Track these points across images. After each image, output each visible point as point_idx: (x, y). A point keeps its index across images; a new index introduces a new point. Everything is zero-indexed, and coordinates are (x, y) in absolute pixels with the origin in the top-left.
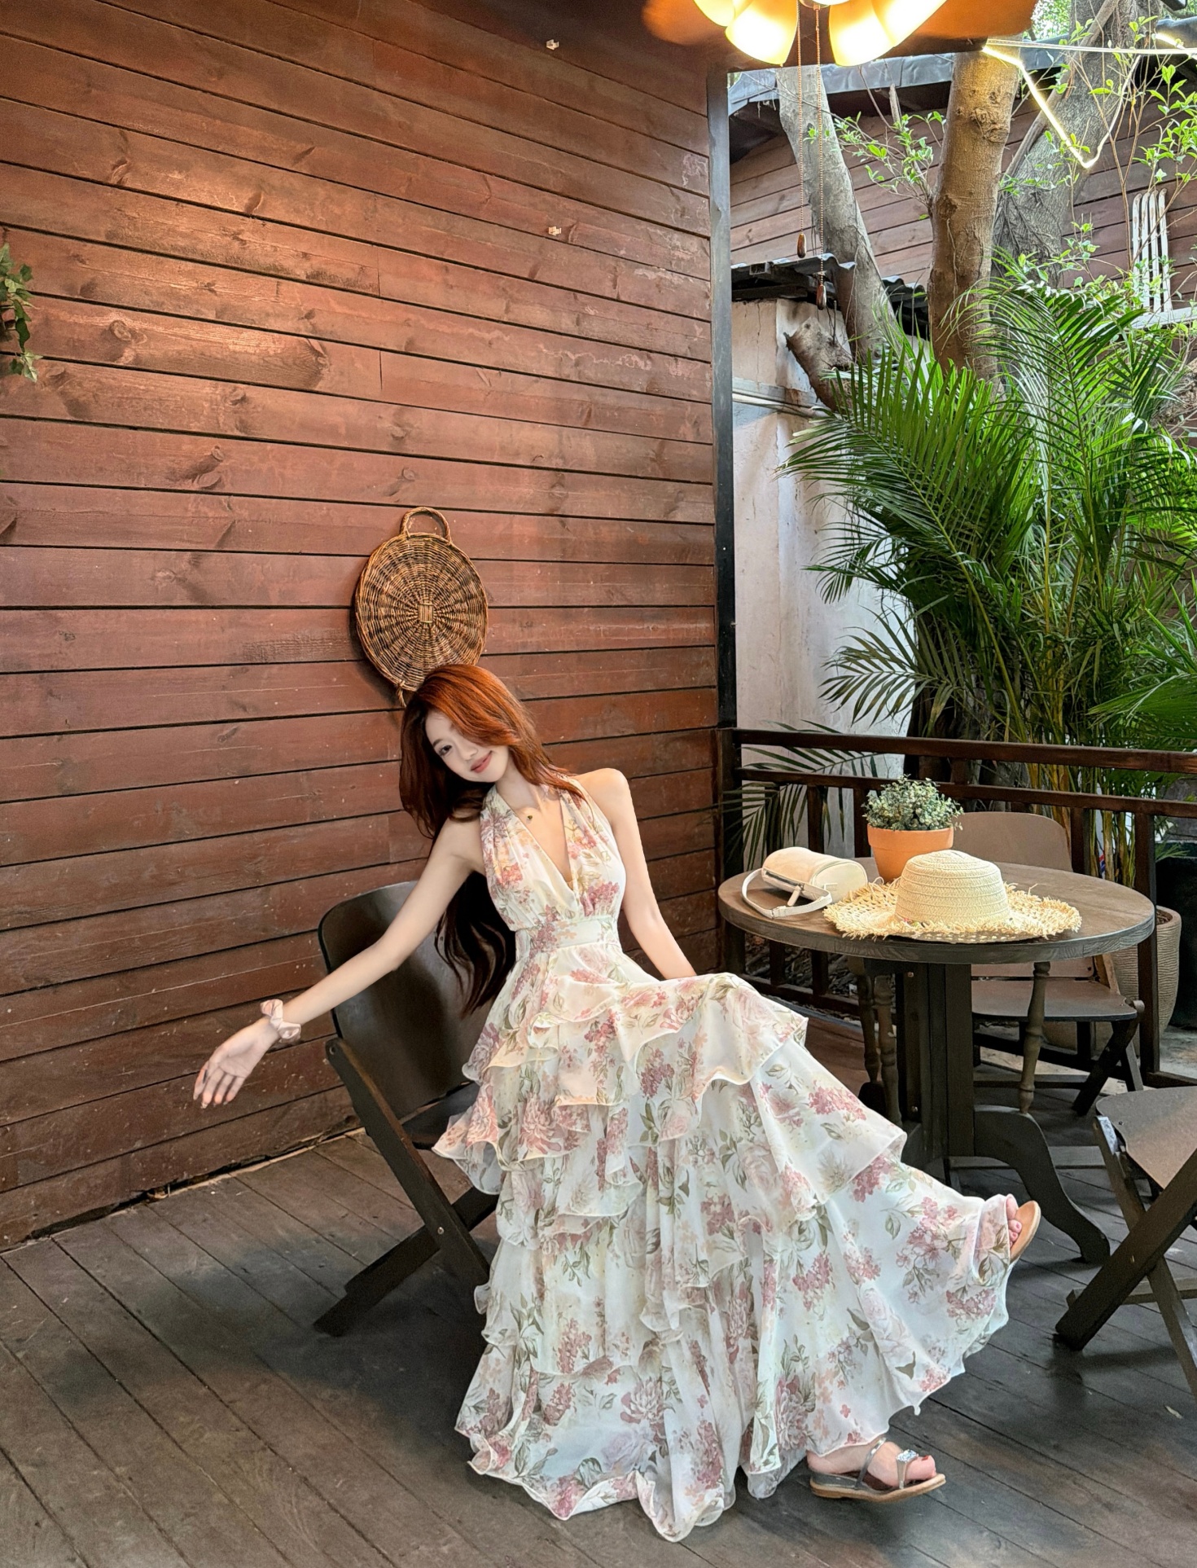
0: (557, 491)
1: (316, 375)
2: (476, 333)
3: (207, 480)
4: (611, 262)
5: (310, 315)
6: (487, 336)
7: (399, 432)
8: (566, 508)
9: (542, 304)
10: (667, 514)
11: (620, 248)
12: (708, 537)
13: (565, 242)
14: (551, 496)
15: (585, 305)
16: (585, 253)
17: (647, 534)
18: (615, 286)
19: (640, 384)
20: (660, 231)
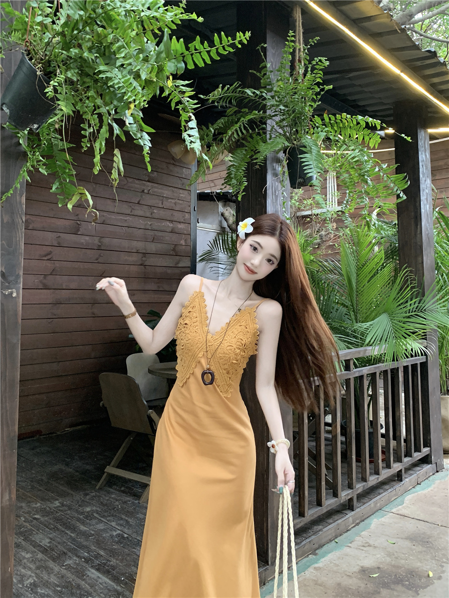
0: (144, 259)
1: (78, 230)
2: (122, 218)
3: (49, 257)
4: (161, 198)
5: (77, 215)
6: (126, 218)
7: (100, 244)
8: (146, 263)
9: (141, 210)
10: (176, 265)
11: (164, 194)
12: (188, 270)
13: (148, 193)
14: (142, 260)
15: (153, 210)
16: (154, 196)
17: (169, 271)
18: (162, 204)
19: (170, 230)
20: (176, 189)
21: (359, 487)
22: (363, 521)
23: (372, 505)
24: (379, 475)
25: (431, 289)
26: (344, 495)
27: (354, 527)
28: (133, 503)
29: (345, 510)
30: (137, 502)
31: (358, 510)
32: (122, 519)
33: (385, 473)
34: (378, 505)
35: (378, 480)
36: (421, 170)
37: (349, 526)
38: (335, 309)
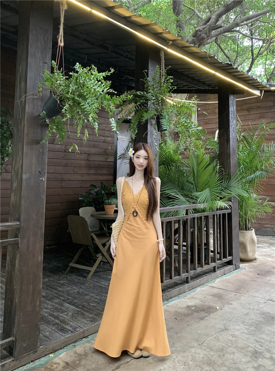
0: (88, 157)
1: (54, 142)
7: (65, 149)
8: (90, 159)
10: (106, 160)
11: (100, 122)
12: (113, 163)
14: (87, 157)
15: (94, 130)
17: (102, 163)
19: (102, 141)
21: (192, 273)
22: (193, 289)
23: (198, 282)
24: (202, 267)
25: (234, 176)
26: (184, 275)
27: (188, 291)
28: (83, 280)
29: (184, 283)
30: (85, 279)
31: (191, 283)
32: (78, 286)
33: (206, 267)
34: (202, 282)
35: (202, 270)
36: (230, 116)
37: (186, 290)
38: (187, 185)
